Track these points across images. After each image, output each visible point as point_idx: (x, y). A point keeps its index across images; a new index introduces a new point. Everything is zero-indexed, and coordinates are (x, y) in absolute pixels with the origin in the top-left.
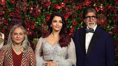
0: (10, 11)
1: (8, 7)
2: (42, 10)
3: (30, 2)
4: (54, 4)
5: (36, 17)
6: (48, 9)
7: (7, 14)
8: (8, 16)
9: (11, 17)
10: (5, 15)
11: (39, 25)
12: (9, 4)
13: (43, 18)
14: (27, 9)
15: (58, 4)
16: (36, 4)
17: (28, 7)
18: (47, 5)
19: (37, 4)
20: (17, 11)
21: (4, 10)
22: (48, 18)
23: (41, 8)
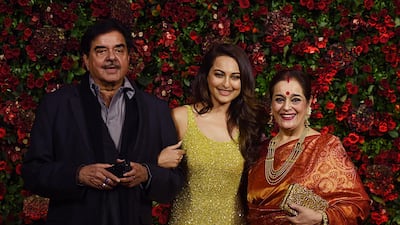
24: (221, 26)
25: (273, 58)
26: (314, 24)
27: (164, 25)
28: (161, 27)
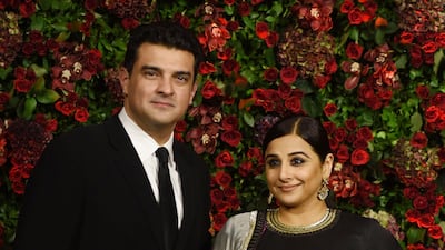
0: (250, 80)
1: (243, 60)
2: (403, 74)
3: (346, 37)
5: (377, 107)
6: (435, 69)
7: (236, 95)
8: (242, 103)
9: (257, 111)
10: (227, 98)
11: (389, 148)
12: (247, 45)
13: (407, 114)
14: (334, 69)
16: (375, 46)
17: (338, 58)
18: (429, 48)
19: (378, 41)
20: (286, 81)
21: (222, 78)
22: (433, 112)
23: (401, 62)
24: (314, 12)
25: (414, 74)
27: (208, 9)
28: (202, 13)
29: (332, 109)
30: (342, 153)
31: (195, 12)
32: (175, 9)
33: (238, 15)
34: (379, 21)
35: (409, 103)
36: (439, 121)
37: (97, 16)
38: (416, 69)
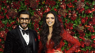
2: (78, 15)
3: (68, 9)
4: (87, 9)
5: (74, 20)
6: (83, 14)
11: (76, 27)
13: (79, 21)
14: (67, 15)
15: (90, 9)
16: (73, 11)
17: (67, 13)
18: (81, 11)
19: (73, 10)
20: (59, 17)
22: (82, 21)
23: (77, 13)
24: (63, 6)
26: (91, 4)
27: (46, 6)
28: (45, 7)
29: (67, 21)
30: (69, 28)
31: (44, 7)
32: (41, 7)
33: (51, 7)
34: (73, 7)
35: (79, 19)
36: (84, 22)
37: (29, 8)
38: (80, 14)
